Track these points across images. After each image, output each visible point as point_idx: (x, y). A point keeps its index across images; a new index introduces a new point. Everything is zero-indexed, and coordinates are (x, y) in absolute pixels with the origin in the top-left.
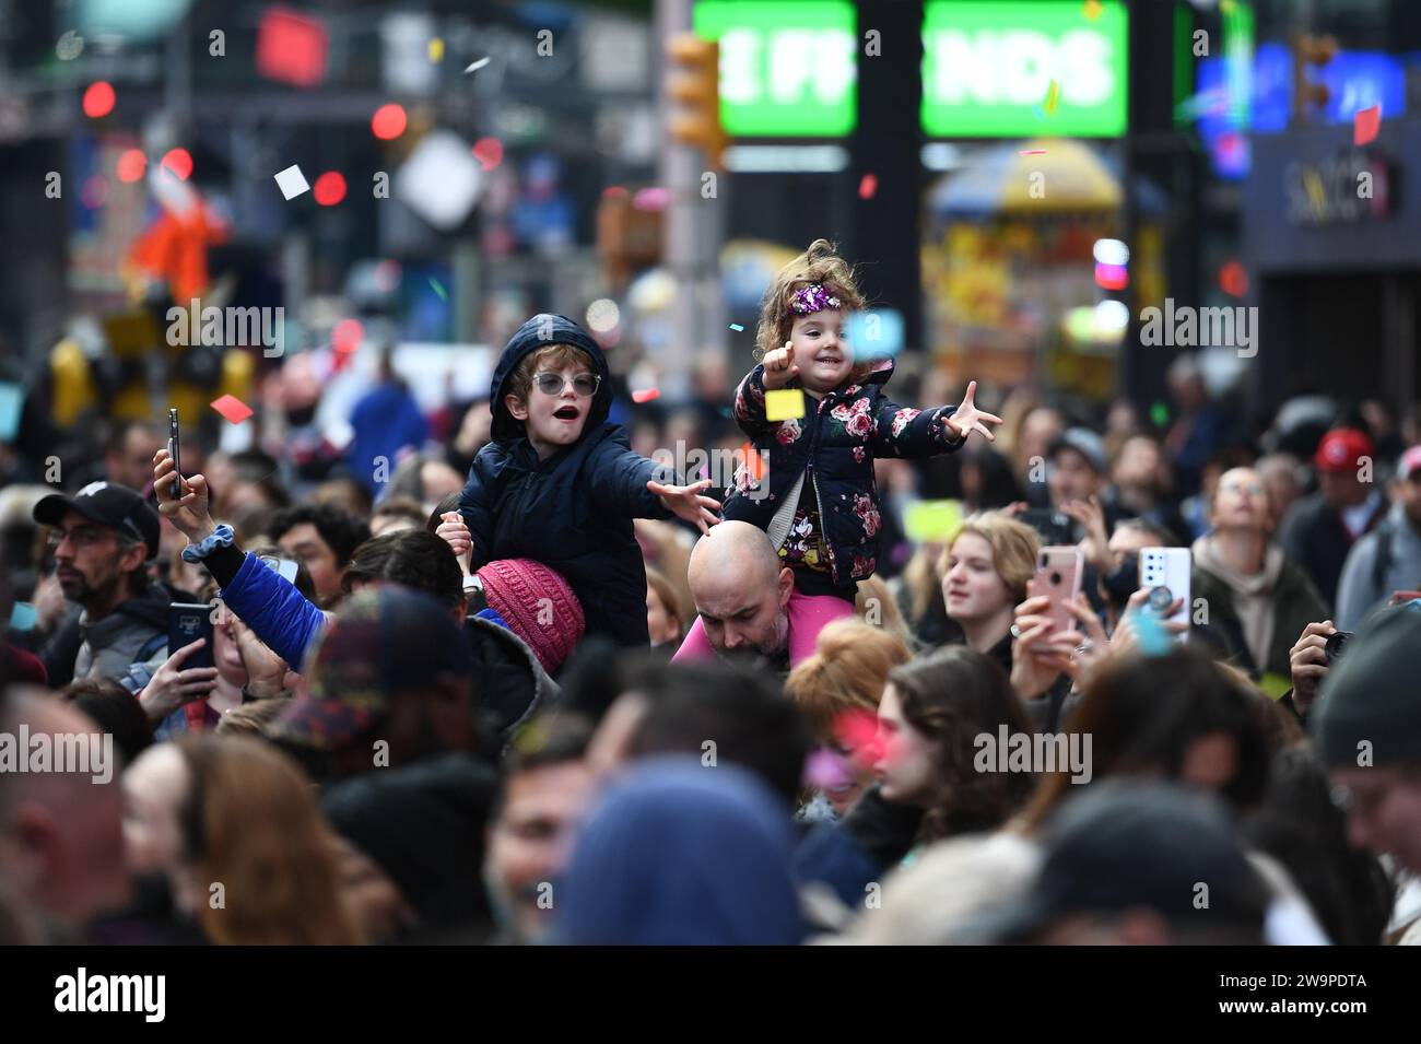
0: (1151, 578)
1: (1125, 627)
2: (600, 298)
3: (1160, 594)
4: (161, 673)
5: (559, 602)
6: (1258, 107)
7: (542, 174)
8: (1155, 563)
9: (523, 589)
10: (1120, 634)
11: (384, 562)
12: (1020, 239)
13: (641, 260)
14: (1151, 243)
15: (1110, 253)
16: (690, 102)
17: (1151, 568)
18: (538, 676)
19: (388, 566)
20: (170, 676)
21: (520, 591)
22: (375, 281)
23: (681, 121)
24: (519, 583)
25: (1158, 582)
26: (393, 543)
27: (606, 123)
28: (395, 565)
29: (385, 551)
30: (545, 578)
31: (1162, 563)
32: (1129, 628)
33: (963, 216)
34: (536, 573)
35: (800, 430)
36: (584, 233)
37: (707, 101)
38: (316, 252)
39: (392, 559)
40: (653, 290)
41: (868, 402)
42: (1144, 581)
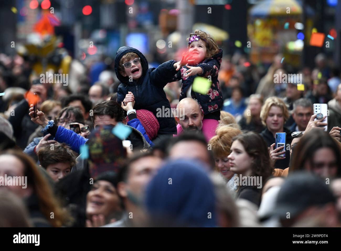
0: (316, 112)
1: (310, 124)
2: (160, 39)
3: (320, 115)
4: (42, 141)
5: (153, 121)
7: (144, 6)
8: (318, 108)
9: (143, 118)
10: (309, 126)
11: (103, 110)
12: (274, 23)
13: (171, 30)
14: (310, 24)
17: (316, 109)
18: (144, 142)
19: (104, 110)
20: (44, 142)
21: (142, 118)
22: (99, 35)
24: (142, 116)
25: (319, 112)
26: (105, 105)
28: (106, 110)
29: (103, 107)
30: (149, 114)
31: (320, 108)
32: (312, 124)
34: (146, 113)
36: (156, 22)
38: (84, 27)
39: (105, 109)
40: (175, 38)
42: (315, 112)
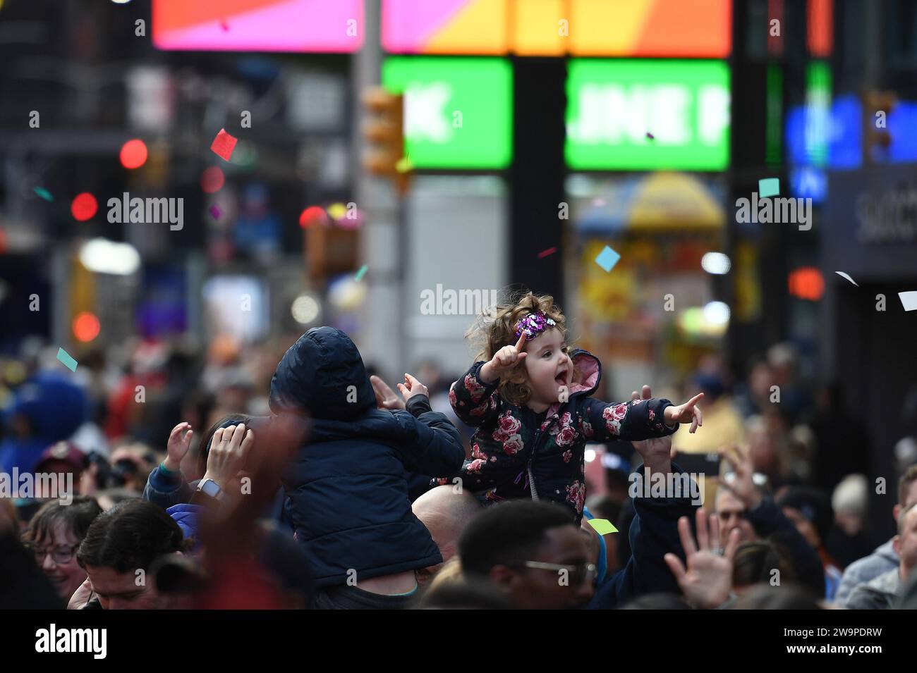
2: (303, 294)
6: (835, 148)
7: (256, 199)
12: (644, 253)
14: (748, 257)
15: (716, 263)
16: (379, 141)
23: (370, 156)
27: (307, 157)
33: (600, 235)
35: (522, 444)
37: (394, 141)
41: (570, 416)
